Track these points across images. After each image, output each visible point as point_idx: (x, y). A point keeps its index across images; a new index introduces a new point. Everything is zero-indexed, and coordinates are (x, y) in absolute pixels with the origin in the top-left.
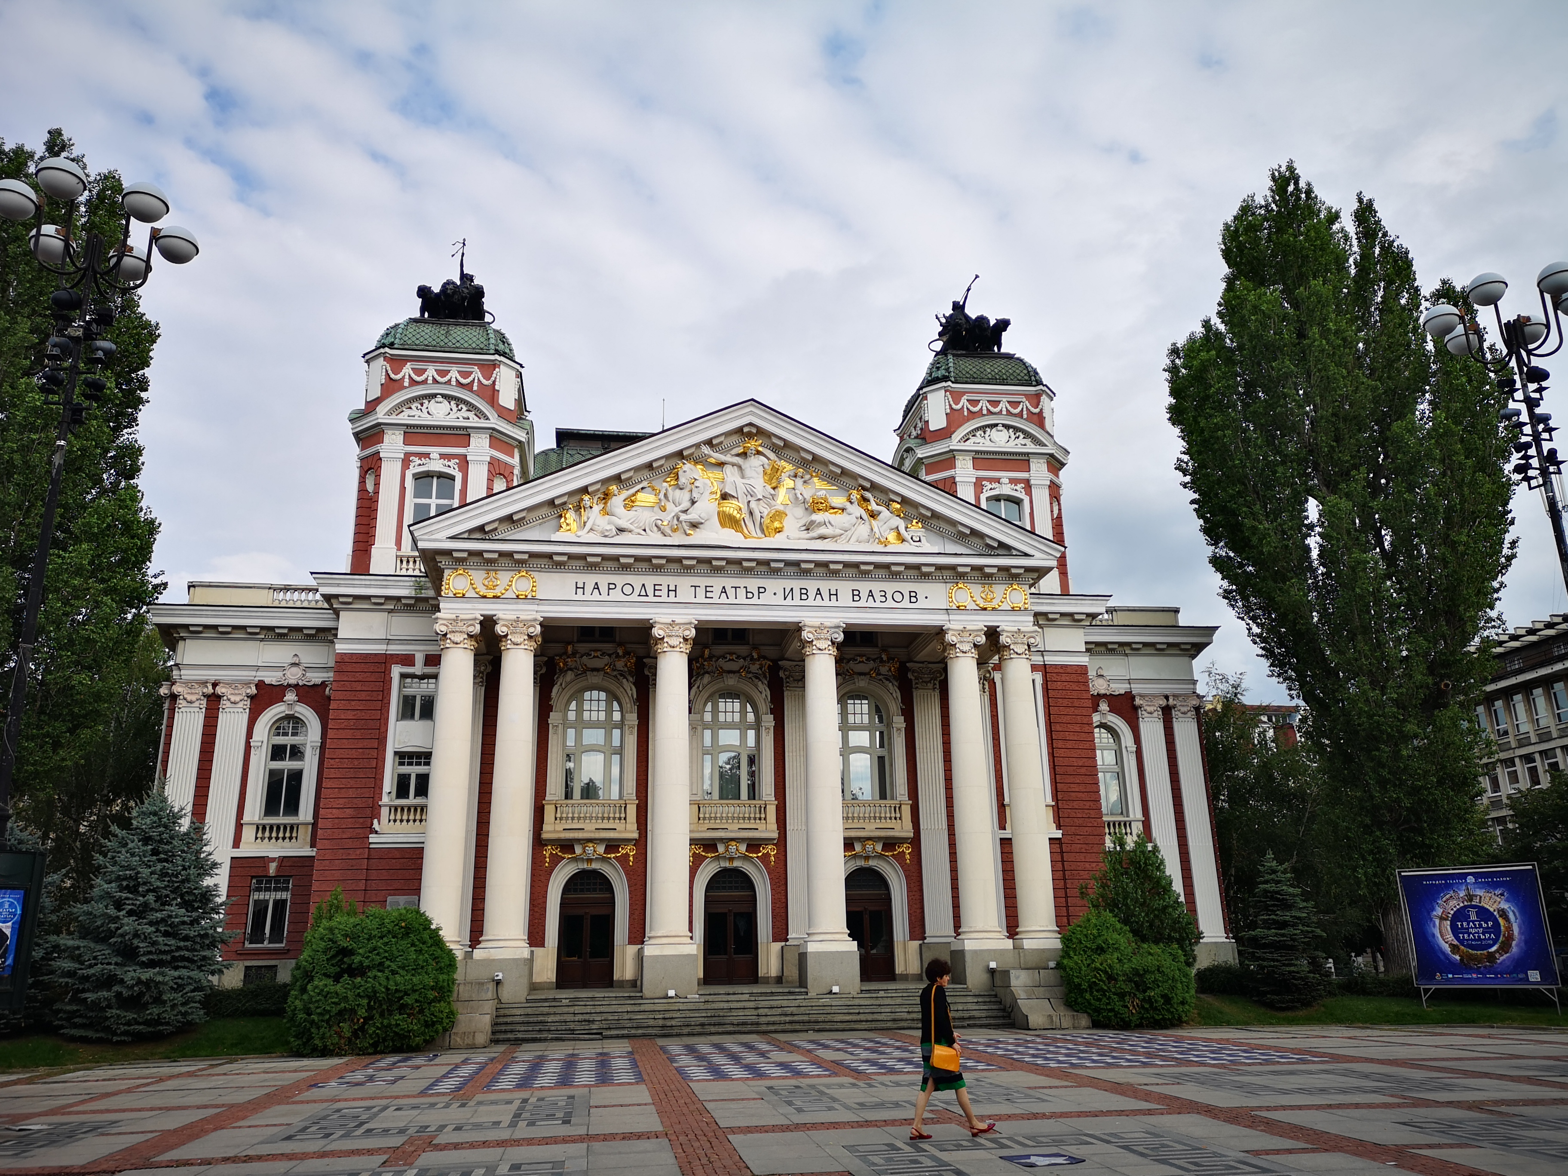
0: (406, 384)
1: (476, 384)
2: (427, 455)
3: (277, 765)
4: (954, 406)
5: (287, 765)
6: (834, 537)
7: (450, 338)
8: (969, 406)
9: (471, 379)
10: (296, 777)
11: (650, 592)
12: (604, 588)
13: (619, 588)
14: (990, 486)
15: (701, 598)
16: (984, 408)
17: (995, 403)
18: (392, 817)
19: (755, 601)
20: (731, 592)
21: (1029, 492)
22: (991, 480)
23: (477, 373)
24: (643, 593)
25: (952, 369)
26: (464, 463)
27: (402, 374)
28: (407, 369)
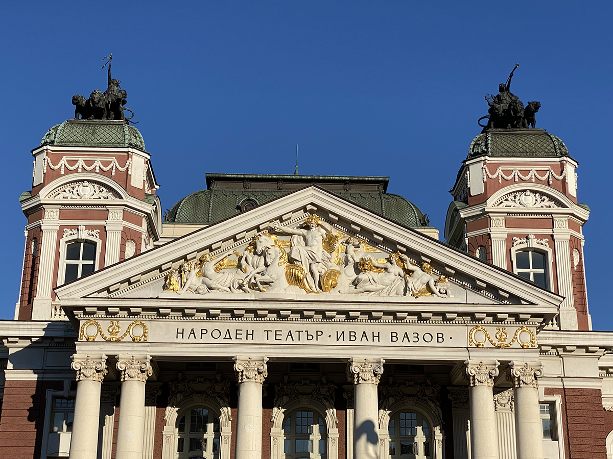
0: (62, 173)
2: (77, 228)
4: (490, 176)
6: (377, 291)
9: (110, 166)
11: (233, 336)
12: (198, 334)
14: (520, 241)
15: (272, 340)
16: (517, 177)
17: (526, 172)
19: (314, 342)
20: (296, 335)
21: (552, 245)
22: (520, 236)
23: (115, 163)
24: (228, 336)
25: (489, 146)
27: (59, 165)
28: (63, 161)
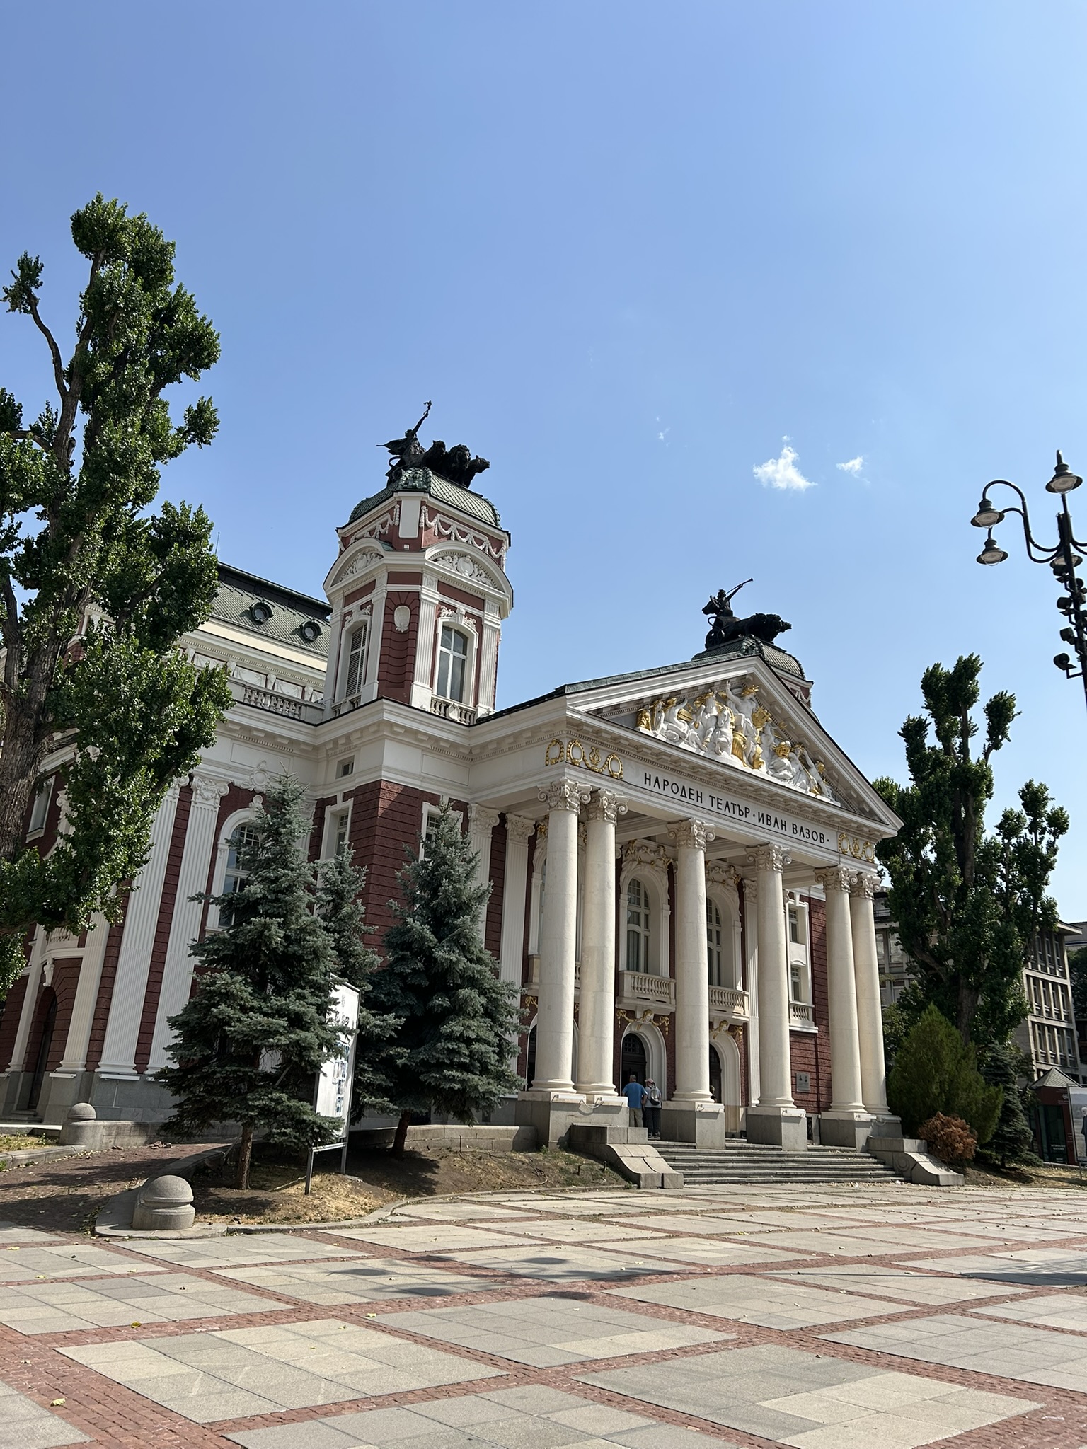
0: (436, 533)
2: (454, 609)
3: (233, 872)
5: (240, 873)
11: (687, 795)
12: (661, 783)
13: (670, 785)
19: (743, 818)
20: (731, 807)
23: (488, 544)
24: (684, 794)
26: (480, 625)
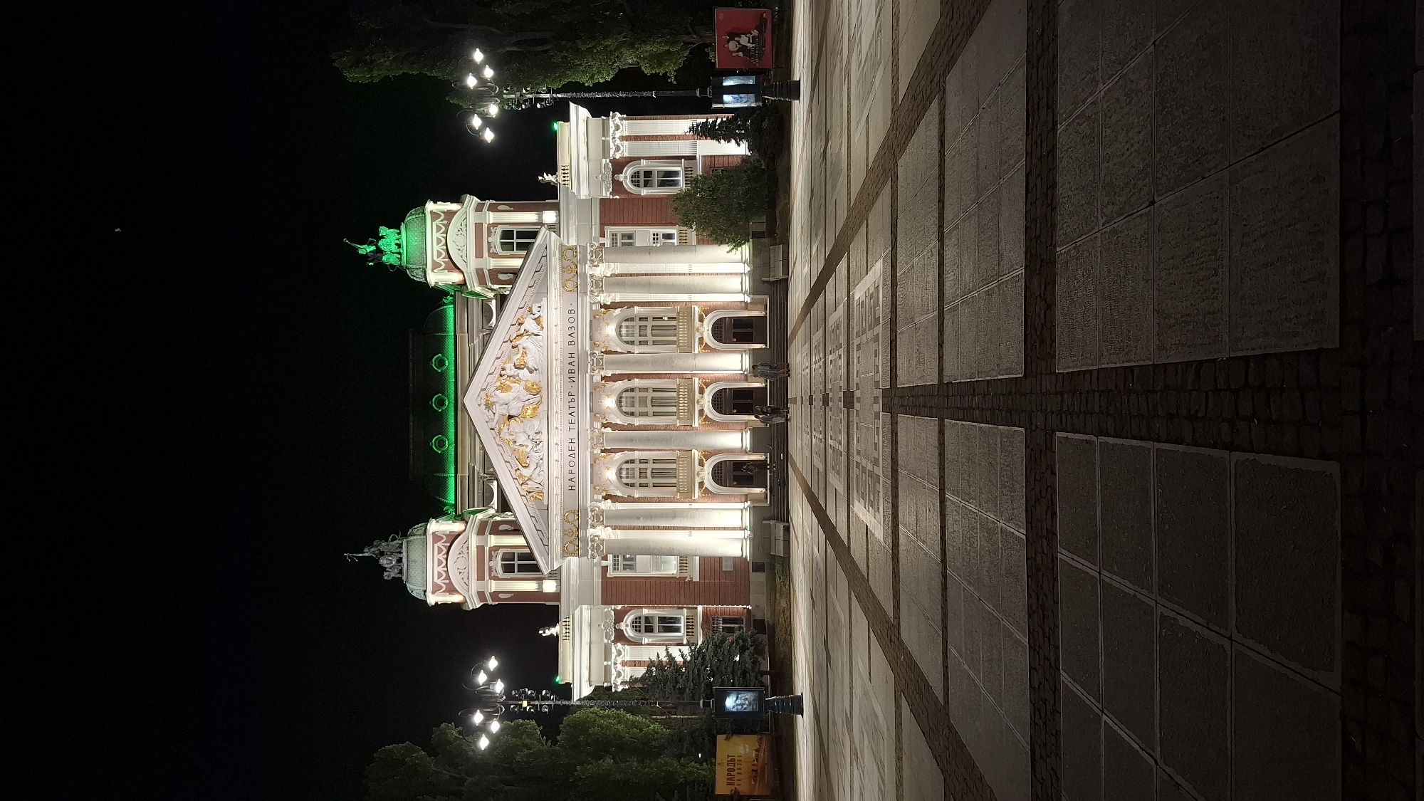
0: (448, 581)
1: (446, 544)
3: (656, 629)
4: (443, 267)
5: (656, 624)
7: (417, 559)
8: (442, 257)
9: (443, 547)
10: (662, 619)
11: (573, 452)
12: (572, 476)
13: (571, 469)
14: (493, 248)
15: (575, 426)
16: (443, 247)
17: (439, 241)
18: (685, 571)
19: (576, 397)
20: (572, 410)
21: (495, 225)
22: (489, 248)
23: (439, 544)
24: (573, 456)
25: (418, 267)
26: (497, 548)
27: (442, 584)
28: (439, 582)
